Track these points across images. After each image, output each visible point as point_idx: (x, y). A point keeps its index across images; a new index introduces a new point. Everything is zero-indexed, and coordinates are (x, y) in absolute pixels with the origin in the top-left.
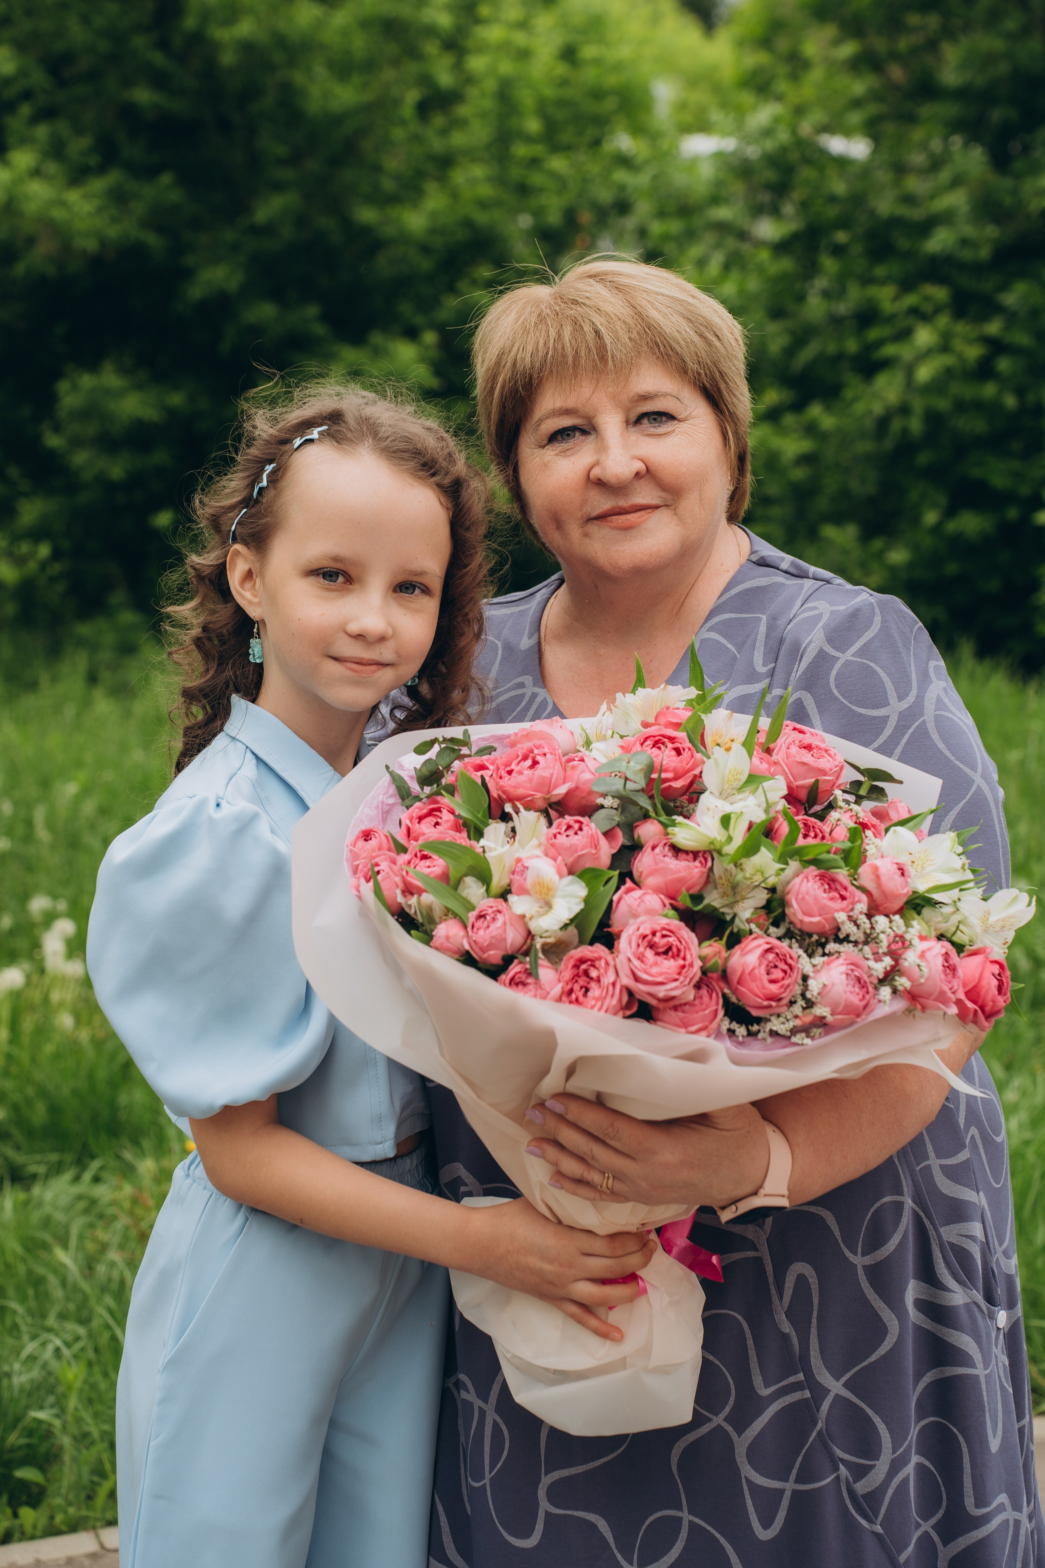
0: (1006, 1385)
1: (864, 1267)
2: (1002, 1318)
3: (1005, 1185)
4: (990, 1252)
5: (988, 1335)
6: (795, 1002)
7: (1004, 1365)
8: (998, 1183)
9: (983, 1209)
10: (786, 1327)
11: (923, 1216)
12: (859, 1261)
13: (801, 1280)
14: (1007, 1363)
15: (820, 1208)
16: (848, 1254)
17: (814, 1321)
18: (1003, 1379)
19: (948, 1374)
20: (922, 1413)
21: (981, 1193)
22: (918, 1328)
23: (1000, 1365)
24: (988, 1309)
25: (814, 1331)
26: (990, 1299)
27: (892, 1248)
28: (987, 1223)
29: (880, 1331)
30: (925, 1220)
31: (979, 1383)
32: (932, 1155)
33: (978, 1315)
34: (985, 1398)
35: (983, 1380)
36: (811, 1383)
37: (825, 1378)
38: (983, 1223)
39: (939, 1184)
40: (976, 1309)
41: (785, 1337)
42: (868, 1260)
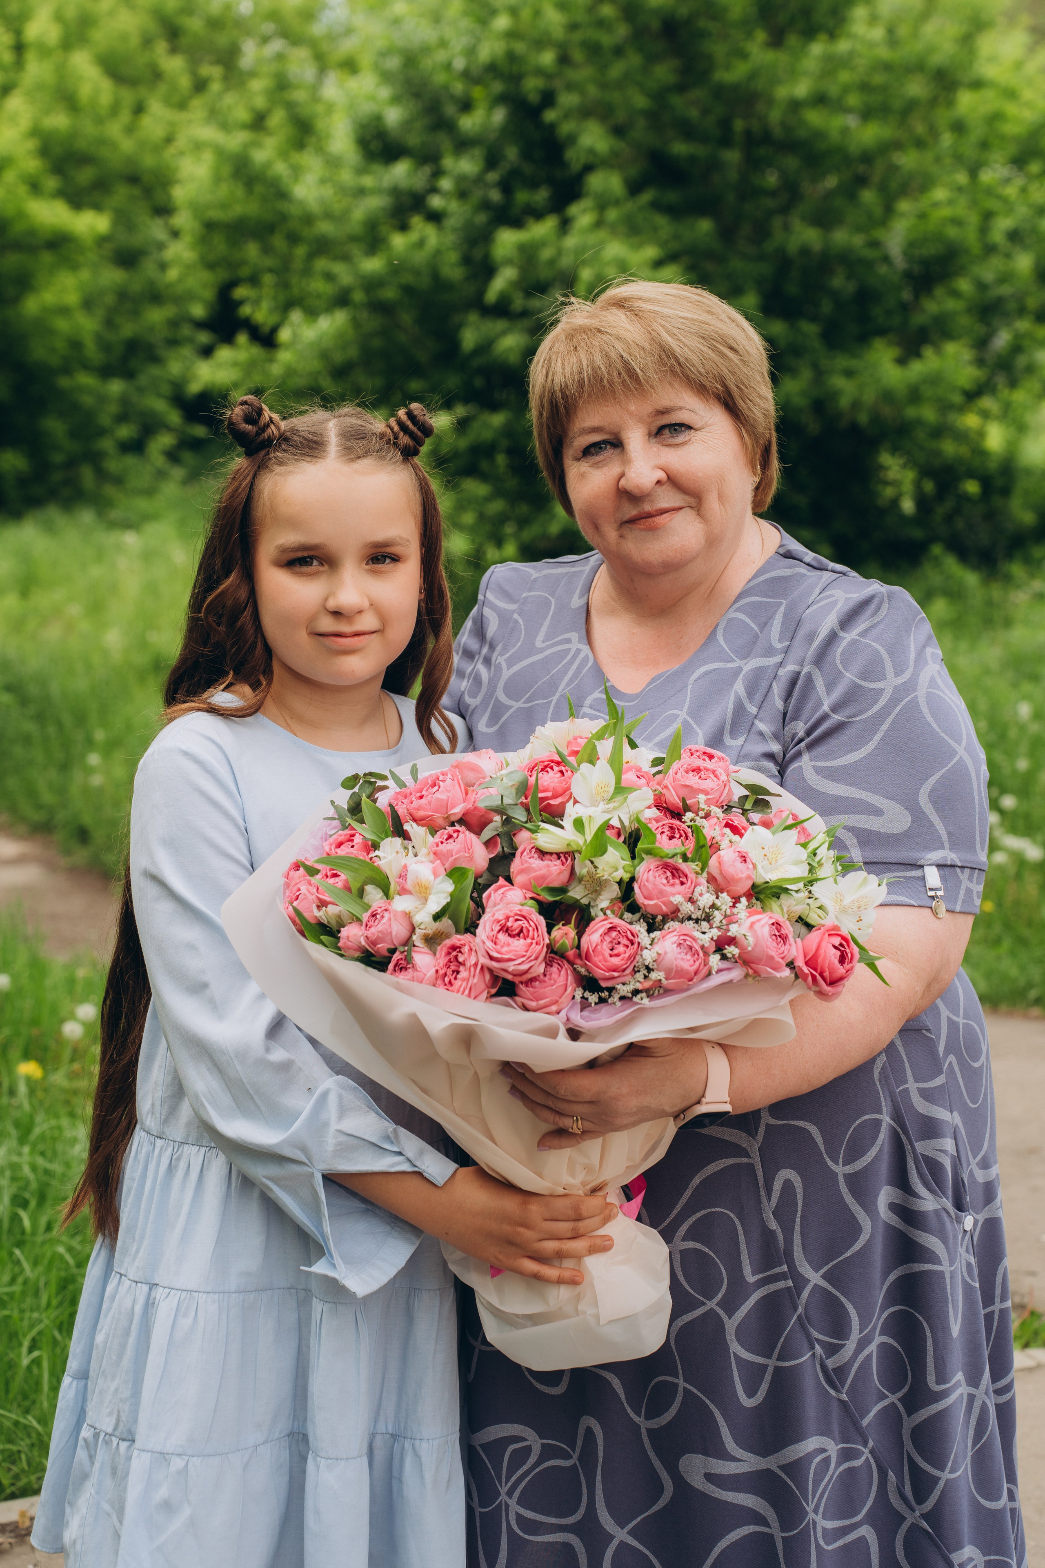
0: (968, 1280)
1: (844, 1175)
2: (968, 1221)
3: (983, 1104)
4: (961, 1164)
5: (955, 1237)
6: (639, 971)
7: (969, 1264)
8: (975, 1104)
9: (957, 1126)
10: (773, 1225)
11: (901, 1132)
12: (840, 1170)
13: (788, 1184)
14: (973, 1261)
15: (807, 1124)
16: (830, 1163)
17: (798, 1220)
18: (966, 1275)
19: (916, 1270)
20: (890, 1302)
21: (955, 1113)
22: (891, 1228)
23: (964, 1262)
24: (956, 1214)
25: (797, 1229)
26: (960, 1206)
27: (870, 1159)
28: (959, 1139)
30: (902, 1136)
31: (944, 1278)
32: (911, 1079)
33: (946, 1219)
34: (949, 1290)
35: (947, 1275)
36: (794, 1274)
37: (806, 1269)
38: (955, 1139)
39: (915, 1105)
40: (944, 1215)
41: (772, 1233)
42: (848, 1169)
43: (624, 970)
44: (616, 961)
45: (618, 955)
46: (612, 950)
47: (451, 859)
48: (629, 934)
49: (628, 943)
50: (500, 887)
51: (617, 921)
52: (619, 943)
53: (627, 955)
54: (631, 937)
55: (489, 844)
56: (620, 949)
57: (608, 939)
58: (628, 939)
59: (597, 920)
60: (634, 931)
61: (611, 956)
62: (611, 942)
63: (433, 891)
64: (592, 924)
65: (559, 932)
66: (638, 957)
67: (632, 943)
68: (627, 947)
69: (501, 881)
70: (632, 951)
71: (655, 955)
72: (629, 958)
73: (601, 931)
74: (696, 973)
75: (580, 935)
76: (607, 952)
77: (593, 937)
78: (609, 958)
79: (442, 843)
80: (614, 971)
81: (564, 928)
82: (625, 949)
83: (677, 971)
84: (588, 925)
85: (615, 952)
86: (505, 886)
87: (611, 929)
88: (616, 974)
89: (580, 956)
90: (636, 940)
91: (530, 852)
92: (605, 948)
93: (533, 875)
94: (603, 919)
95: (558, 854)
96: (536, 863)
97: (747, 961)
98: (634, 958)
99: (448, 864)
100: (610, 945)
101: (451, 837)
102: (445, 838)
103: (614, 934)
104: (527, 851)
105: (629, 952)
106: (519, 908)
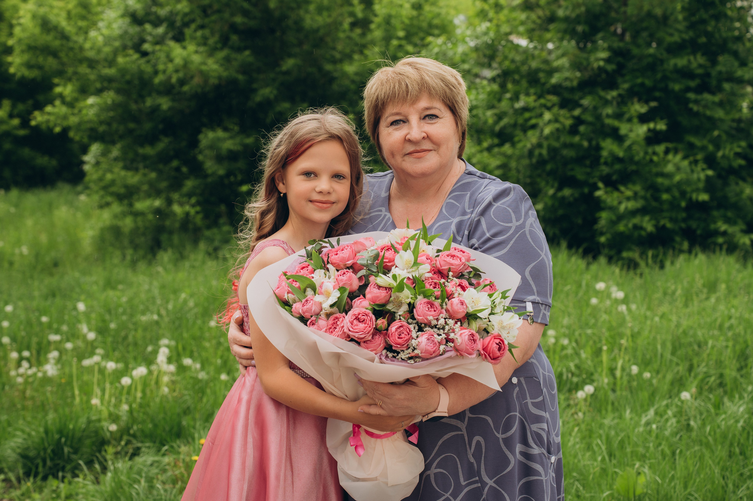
0: (553, 483)
1: (502, 438)
2: (553, 459)
3: (556, 409)
4: (550, 435)
5: (547, 465)
6: (410, 347)
7: (553, 477)
8: (553, 409)
9: (548, 418)
10: (472, 460)
11: (524, 421)
12: (500, 436)
13: (478, 443)
14: (554, 475)
15: (486, 416)
16: (496, 433)
17: (483, 458)
18: (552, 481)
19: (531, 479)
20: (521, 493)
21: (547, 413)
22: (520, 462)
23: (551, 476)
24: (548, 455)
25: (483, 462)
26: (549, 452)
27: (513, 432)
28: (549, 424)
29: (507, 462)
30: (525, 422)
31: (543, 482)
32: (528, 398)
33: (544, 457)
34: (545, 488)
35: (544, 481)
36: (481, 481)
37: (486, 479)
38: (547, 424)
39: (530, 409)
40: (543, 455)
41: (472, 463)
42: (504, 436)
43: (403, 345)
44: (400, 341)
45: (401, 338)
47: (342, 283)
48: (408, 330)
49: (407, 334)
50: (361, 299)
51: (405, 323)
52: (403, 333)
53: (405, 339)
54: (409, 332)
55: (360, 279)
56: (403, 336)
57: (399, 330)
58: (407, 332)
59: (396, 321)
60: (411, 329)
61: (399, 338)
62: (400, 332)
63: (332, 295)
64: (395, 322)
65: (380, 321)
66: (410, 341)
67: (409, 334)
69: (361, 296)
70: (408, 338)
71: (417, 343)
72: (406, 340)
73: (396, 327)
74: (434, 352)
75: (389, 325)
76: (397, 336)
77: (393, 328)
78: (397, 339)
79: (341, 275)
80: (399, 344)
81: (383, 320)
82: (405, 336)
83: (425, 350)
84: (392, 322)
85: (401, 336)
86: (363, 299)
87: (401, 327)
88: (399, 346)
89: (387, 334)
90: (411, 334)
91: (375, 285)
92: (396, 334)
93: (374, 295)
94: (399, 321)
95: (386, 288)
96: (376, 291)
97: (456, 349)
98: (408, 341)
99: (340, 285)
100: (399, 334)
101: (344, 273)
102: (343, 273)
103: (402, 329)
104: (373, 284)
105: (407, 337)
106: (364, 310)
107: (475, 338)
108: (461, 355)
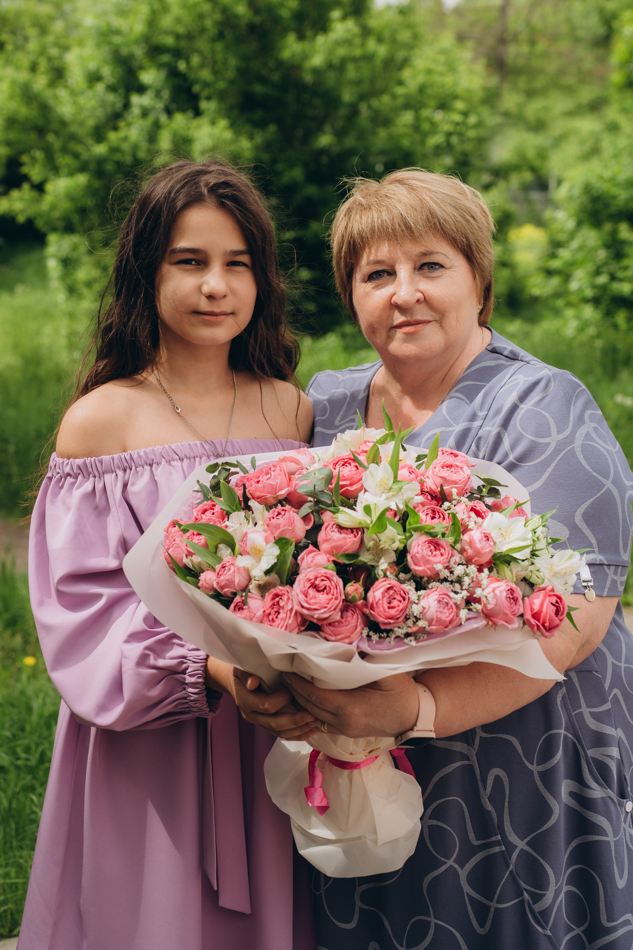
1: (537, 772)
2: (629, 805)
5: (618, 817)
9: (620, 738)
10: (489, 807)
11: (577, 742)
12: (534, 768)
13: (497, 779)
15: (509, 737)
16: (527, 765)
17: (506, 804)
19: (588, 840)
20: (570, 863)
21: (619, 729)
24: (618, 801)
25: (506, 810)
26: (622, 795)
27: (555, 762)
28: (622, 747)
29: (547, 811)
30: (577, 745)
31: (609, 846)
32: (584, 705)
33: (611, 804)
34: (614, 855)
35: (612, 844)
36: (506, 842)
37: (514, 839)
38: (619, 747)
39: (588, 724)
40: (610, 801)
41: (489, 813)
42: (541, 769)
43: (398, 619)
44: (392, 612)
45: (393, 608)
46: (389, 603)
47: (279, 531)
48: (402, 592)
49: (401, 599)
50: (311, 552)
51: (395, 583)
52: (395, 598)
53: (401, 608)
54: (403, 595)
55: (305, 519)
56: (395, 603)
57: (387, 595)
58: (401, 596)
59: (380, 582)
60: (405, 590)
61: (389, 608)
62: (389, 598)
63: (266, 554)
64: (377, 583)
65: (351, 588)
66: (408, 610)
67: (404, 599)
68: (400, 601)
69: (312, 548)
71: (421, 609)
72: (402, 610)
73: (382, 590)
74: (450, 623)
75: (367, 591)
76: (386, 605)
77: (376, 593)
78: (387, 610)
79: (274, 517)
80: (391, 618)
81: (355, 585)
82: (399, 603)
83: (436, 621)
84: (372, 584)
85: (392, 605)
86: (314, 551)
87: (389, 589)
88: (391, 621)
89: (366, 606)
90: (407, 597)
91: (332, 527)
92: (385, 602)
93: (334, 544)
94: (384, 579)
95: (352, 530)
96: (336, 535)
97: (488, 615)
98: (406, 610)
99: (276, 534)
100: (388, 600)
101: (279, 514)
102: (276, 514)
103: (391, 592)
104: (330, 526)
105: (402, 606)
106: (324, 571)
107: (515, 595)
108: (495, 624)
